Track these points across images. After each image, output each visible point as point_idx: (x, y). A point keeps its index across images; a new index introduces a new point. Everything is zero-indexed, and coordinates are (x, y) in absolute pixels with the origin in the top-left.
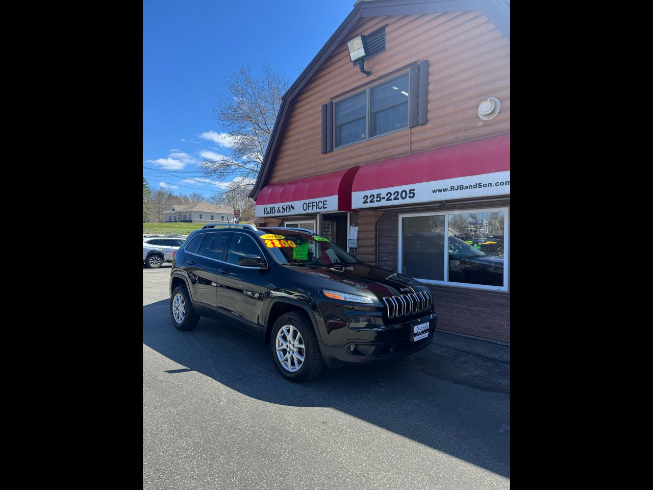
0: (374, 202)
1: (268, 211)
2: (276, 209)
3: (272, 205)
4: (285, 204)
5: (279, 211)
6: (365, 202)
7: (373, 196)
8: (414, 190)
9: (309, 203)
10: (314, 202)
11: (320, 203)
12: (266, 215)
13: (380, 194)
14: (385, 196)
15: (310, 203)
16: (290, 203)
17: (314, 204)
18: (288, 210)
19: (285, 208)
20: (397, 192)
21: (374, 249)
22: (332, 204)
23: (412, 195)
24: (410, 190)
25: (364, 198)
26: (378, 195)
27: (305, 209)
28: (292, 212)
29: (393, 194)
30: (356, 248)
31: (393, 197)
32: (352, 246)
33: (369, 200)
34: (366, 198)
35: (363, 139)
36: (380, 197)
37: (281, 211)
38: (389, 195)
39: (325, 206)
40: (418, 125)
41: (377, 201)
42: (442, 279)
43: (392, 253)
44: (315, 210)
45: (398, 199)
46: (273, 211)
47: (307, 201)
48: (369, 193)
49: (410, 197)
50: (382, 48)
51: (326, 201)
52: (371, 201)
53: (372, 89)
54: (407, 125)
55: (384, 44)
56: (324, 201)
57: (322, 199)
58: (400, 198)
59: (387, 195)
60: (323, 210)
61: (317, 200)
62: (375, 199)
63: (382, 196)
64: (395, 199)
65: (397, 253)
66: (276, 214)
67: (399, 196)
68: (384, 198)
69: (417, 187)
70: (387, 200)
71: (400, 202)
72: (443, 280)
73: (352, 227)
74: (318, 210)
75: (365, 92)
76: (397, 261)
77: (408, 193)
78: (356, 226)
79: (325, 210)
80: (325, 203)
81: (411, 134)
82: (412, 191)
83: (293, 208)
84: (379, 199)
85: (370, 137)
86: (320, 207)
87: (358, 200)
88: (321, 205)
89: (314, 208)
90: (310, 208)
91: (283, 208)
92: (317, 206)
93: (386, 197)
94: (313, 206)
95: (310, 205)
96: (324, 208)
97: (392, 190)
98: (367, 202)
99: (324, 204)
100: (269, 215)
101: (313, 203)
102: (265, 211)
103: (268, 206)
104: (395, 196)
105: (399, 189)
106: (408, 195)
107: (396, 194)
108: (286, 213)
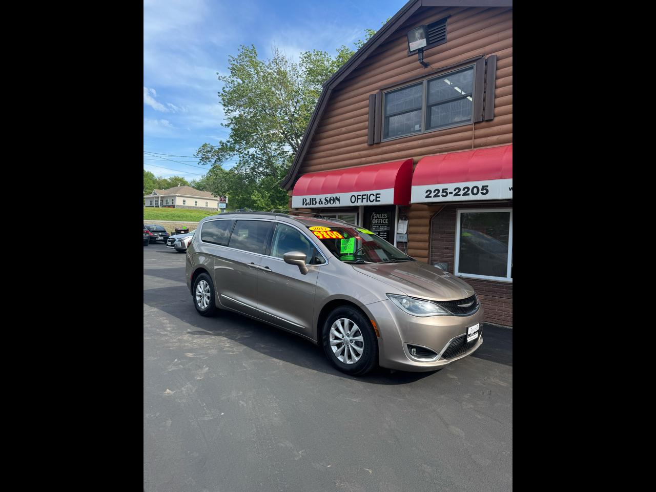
0: (439, 196)
1: (307, 202)
2: (318, 201)
3: (312, 197)
4: (329, 196)
5: (321, 202)
6: (427, 197)
7: (438, 191)
8: (487, 186)
9: (358, 196)
10: (365, 195)
11: (372, 196)
12: (305, 206)
13: (447, 189)
14: (453, 191)
15: (360, 196)
16: (334, 195)
17: (364, 197)
18: (332, 202)
19: (328, 199)
20: (468, 188)
21: (427, 244)
22: (387, 197)
23: (485, 191)
24: (483, 187)
25: (427, 192)
26: (444, 190)
27: (353, 200)
28: (337, 204)
29: (462, 189)
30: (406, 243)
31: (462, 192)
32: (401, 240)
33: (433, 194)
34: (429, 192)
35: (417, 131)
36: (447, 193)
37: (323, 203)
38: (457, 190)
39: (378, 199)
40: (483, 121)
41: (443, 196)
42: (505, 275)
43: (447, 248)
44: (365, 203)
45: (469, 194)
46: (314, 202)
47: (356, 194)
48: (433, 187)
49: (482, 193)
50: (442, 39)
51: (380, 194)
52: (435, 196)
53: (429, 81)
54: (470, 120)
55: (445, 35)
56: (377, 194)
57: (375, 192)
58: (471, 194)
59: (455, 190)
60: (375, 203)
61: (369, 193)
62: (440, 194)
63: (448, 191)
64: (464, 194)
65: (453, 249)
66: (318, 206)
67: (470, 192)
68: (451, 193)
69: (492, 184)
70: (455, 195)
71: (471, 197)
72: (506, 277)
73: (400, 221)
74: (369, 203)
75: (421, 83)
76: (453, 257)
77: (480, 189)
78: (405, 220)
79: (378, 203)
80: (378, 196)
81: (475, 129)
82: (484, 188)
83: (338, 200)
84: (445, 194)
85: (426, 130)
86: (372, 200)
87: (418, 194)
88: (372, 198)
89: (365, 201)
90: (360, 201)
91: (326, 200)
92: (368, 199)
93: (454, 193)
94: (363, 198)
95: (359, 197)
96: (376, 201)
97: (462, 185)
98: (431, 197)
99: (376, 197)
100: (308, 206)
101: (363, 195)
102: (303, 202)
103: (308, 198)
104: (465, 191)
105: (471, 185)
106: (480, 191)
107: (466, 190)
108: (329, 205)
